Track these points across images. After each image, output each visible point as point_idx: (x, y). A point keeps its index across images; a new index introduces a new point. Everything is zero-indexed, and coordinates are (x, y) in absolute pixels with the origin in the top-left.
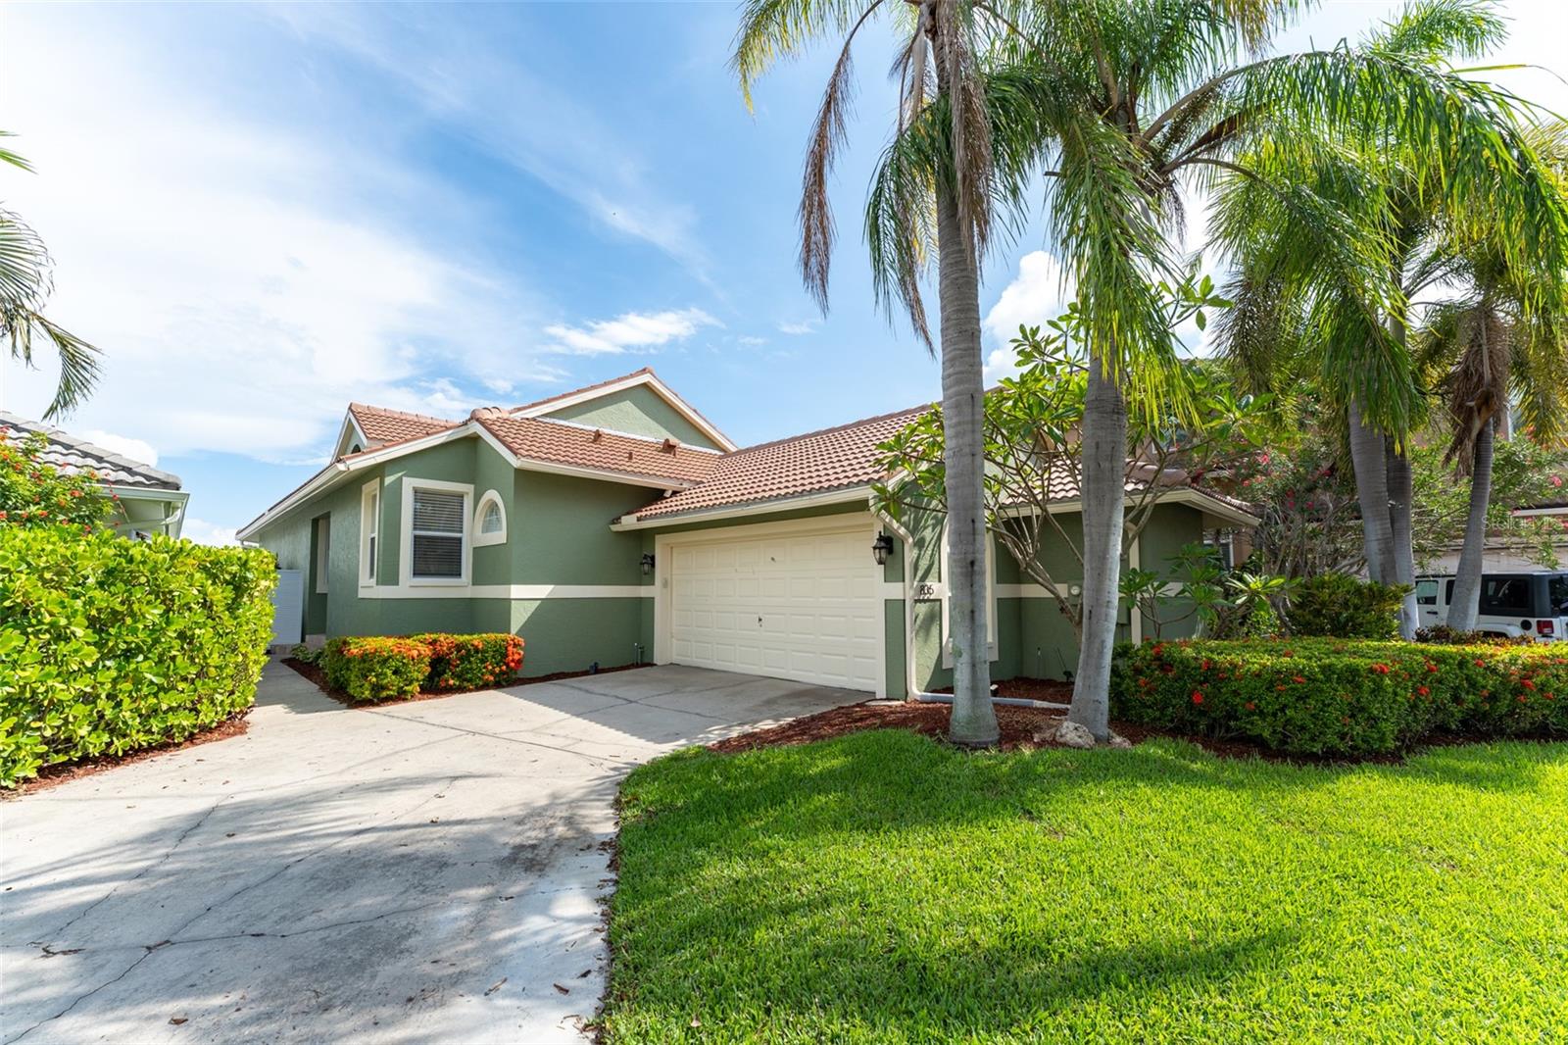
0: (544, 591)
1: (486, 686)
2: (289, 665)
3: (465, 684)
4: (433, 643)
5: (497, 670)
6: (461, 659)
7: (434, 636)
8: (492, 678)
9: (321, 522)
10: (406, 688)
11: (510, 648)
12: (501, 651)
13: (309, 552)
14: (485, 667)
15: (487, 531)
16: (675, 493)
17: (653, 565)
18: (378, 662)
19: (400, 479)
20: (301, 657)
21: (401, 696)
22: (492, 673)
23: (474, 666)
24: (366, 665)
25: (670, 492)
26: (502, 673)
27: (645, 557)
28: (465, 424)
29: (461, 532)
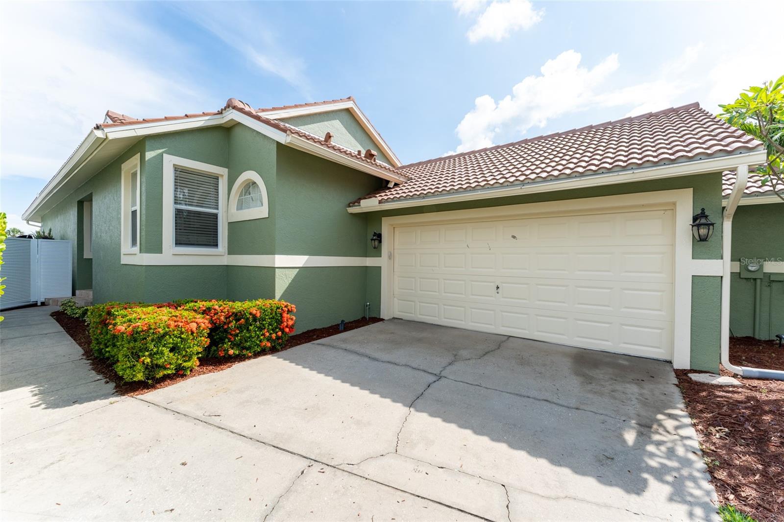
0: (300, 261)
1: (263, 352)
2: (58, 320)
3: (245, 352)
4: (207, 311)
5: (274, 336)
6: (240, 328)
7: (208, 304)
8: (269, 345)
9: (85, 203)
10: (185, 364)
11: (285, 315)
12: (277, 318)
13: (76, 226)
14: (263, 335)
15: (241, 209)
16: (396, 185)
17: (380, 241)
18: (153, 340)
19: (161, 155)
20: (69, 312)
21: (180, 374)
22: (269, 339)
23: (253, 335)
24: (138, 344)
25: (393, 184)
26: (278, 338)
27: (375, 234)
28: (220, 113)
29: (217, 209)
